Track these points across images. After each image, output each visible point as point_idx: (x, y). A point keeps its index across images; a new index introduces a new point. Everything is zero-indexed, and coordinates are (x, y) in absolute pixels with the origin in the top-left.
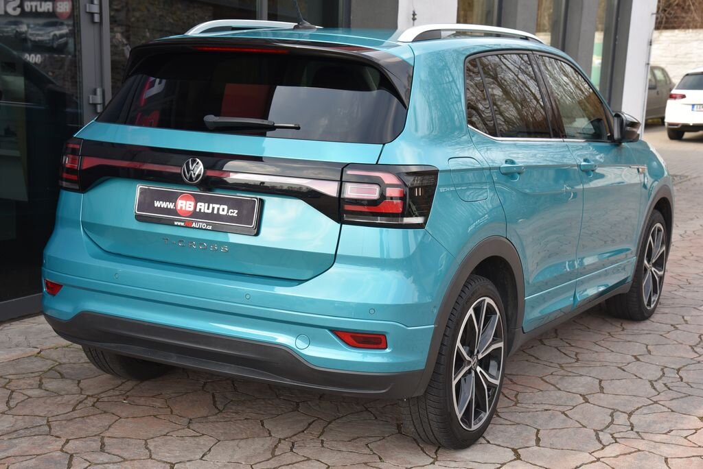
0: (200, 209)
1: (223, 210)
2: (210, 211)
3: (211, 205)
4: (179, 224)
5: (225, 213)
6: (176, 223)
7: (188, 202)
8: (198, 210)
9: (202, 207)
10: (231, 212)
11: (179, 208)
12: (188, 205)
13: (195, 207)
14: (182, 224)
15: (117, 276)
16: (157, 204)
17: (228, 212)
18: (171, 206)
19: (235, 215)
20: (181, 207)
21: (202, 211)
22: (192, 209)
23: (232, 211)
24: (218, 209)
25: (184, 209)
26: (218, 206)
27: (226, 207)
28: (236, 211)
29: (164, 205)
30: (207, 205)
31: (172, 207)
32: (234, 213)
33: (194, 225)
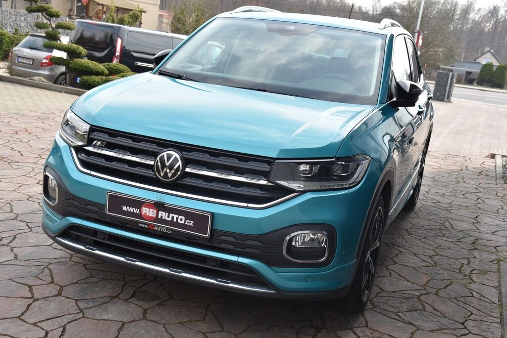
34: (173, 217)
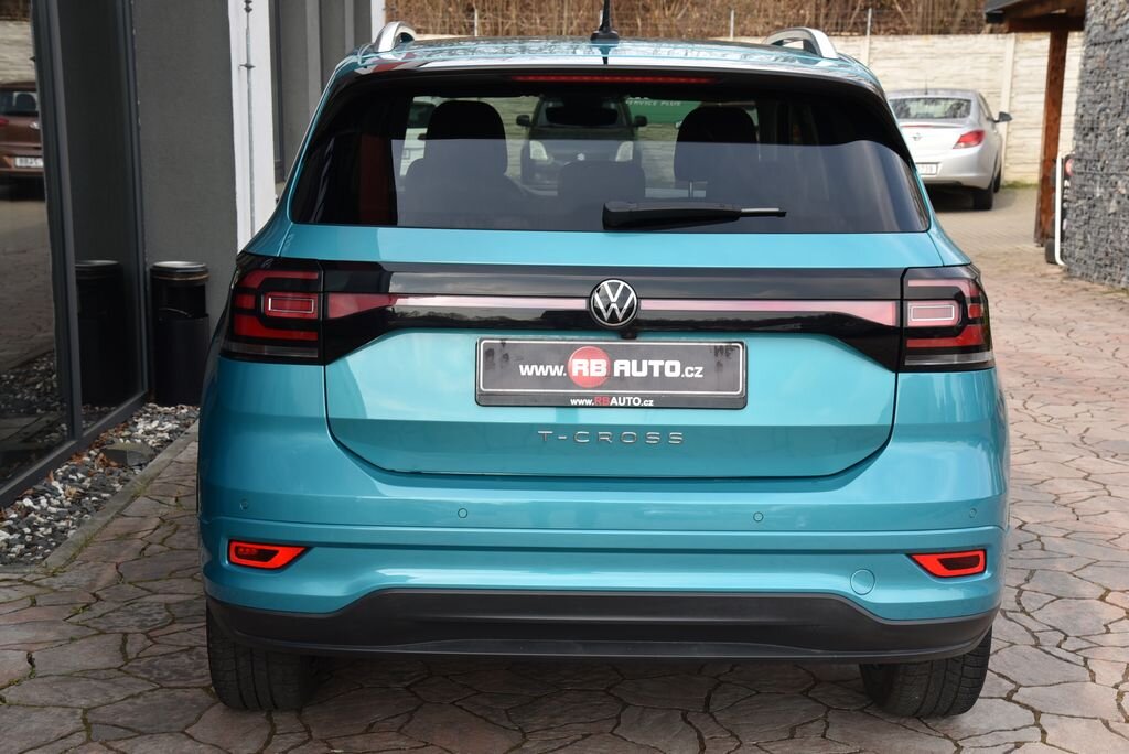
0: (622, 372)
1: (673, 368)
2: (644, 373)
3: (645, 363)
4: (581, 402)
5: (677, 373)
6: (574, 402)
7: (594, 362)
8: (617, 374)
9: (625, 367)
10: (690, 372)
11: (575, 373)
12: (593, 368)
13: (611, 368)
14: (589, 402)
15: (463, 513)
16: (525, 370)
17: (683, 371)
18: (557, 371)
19: (697, 375)
20: (580, 372)
21: (627, 374)
22: (603, 372)
23: (692, 369)
24: (662, 369)
25: (585, 374)
26: (661, 363)
27: (677, 364)
28: (700, 369)
29: (541, 371)
30: (635, 363)
31: (560, 374)
32: (695, 371)
33: (614, 401)
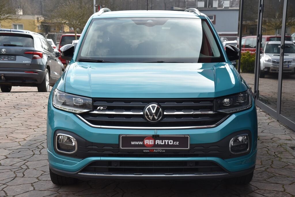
34: (165, 142)
